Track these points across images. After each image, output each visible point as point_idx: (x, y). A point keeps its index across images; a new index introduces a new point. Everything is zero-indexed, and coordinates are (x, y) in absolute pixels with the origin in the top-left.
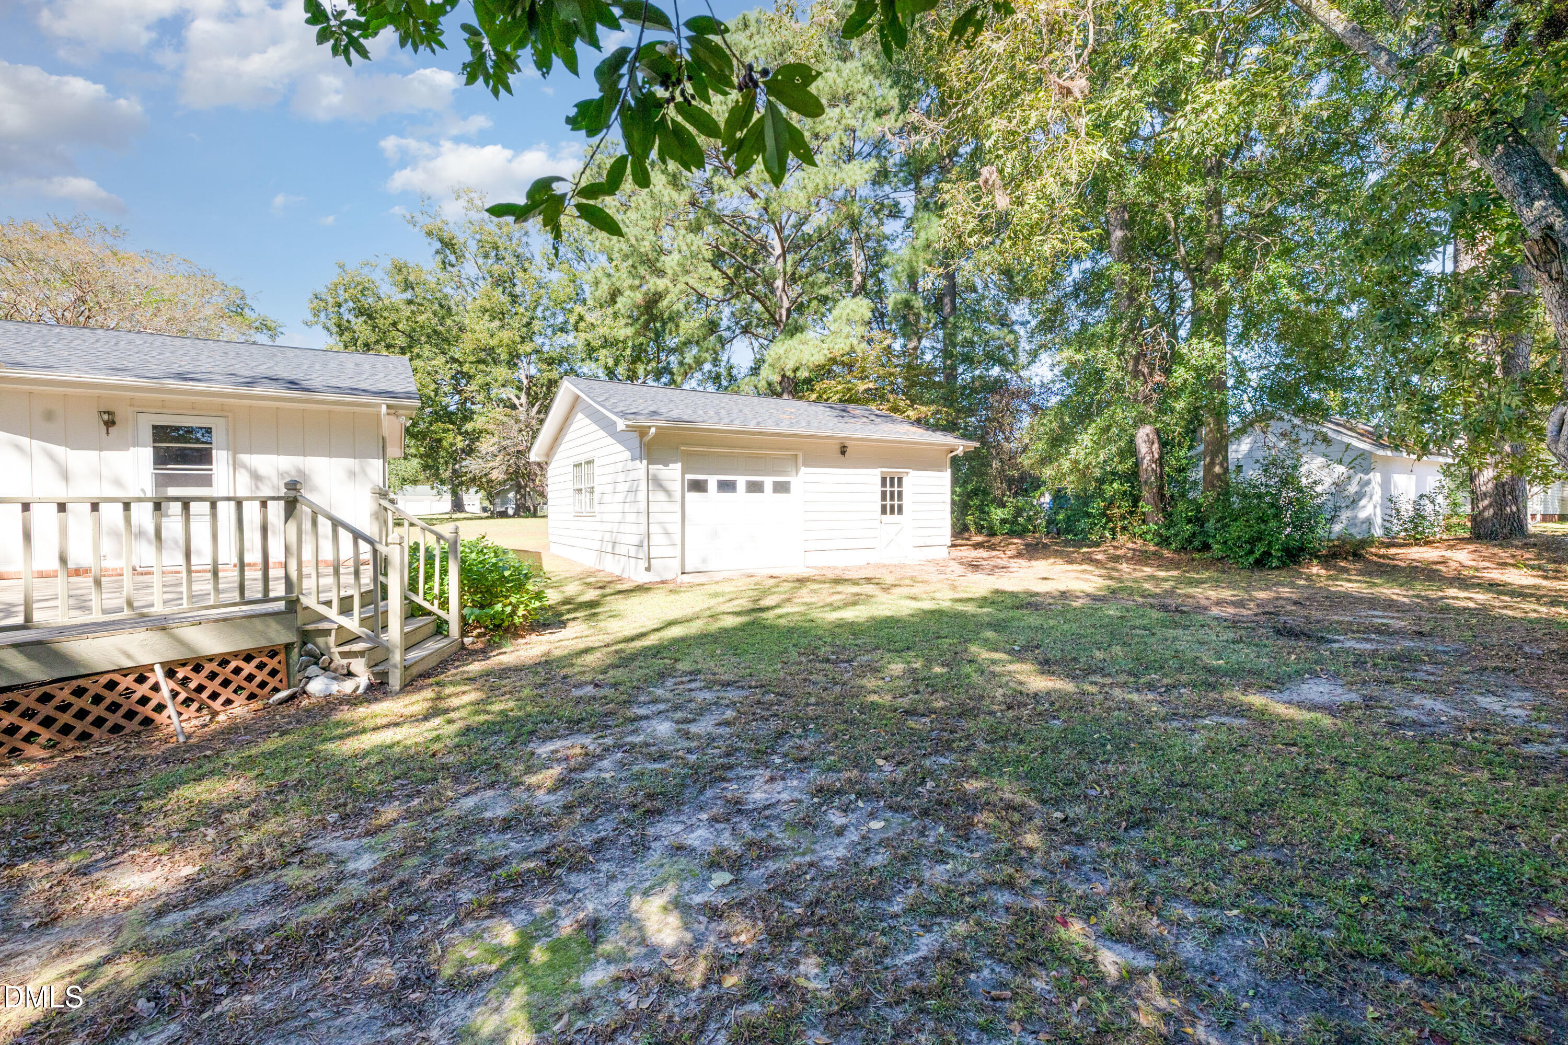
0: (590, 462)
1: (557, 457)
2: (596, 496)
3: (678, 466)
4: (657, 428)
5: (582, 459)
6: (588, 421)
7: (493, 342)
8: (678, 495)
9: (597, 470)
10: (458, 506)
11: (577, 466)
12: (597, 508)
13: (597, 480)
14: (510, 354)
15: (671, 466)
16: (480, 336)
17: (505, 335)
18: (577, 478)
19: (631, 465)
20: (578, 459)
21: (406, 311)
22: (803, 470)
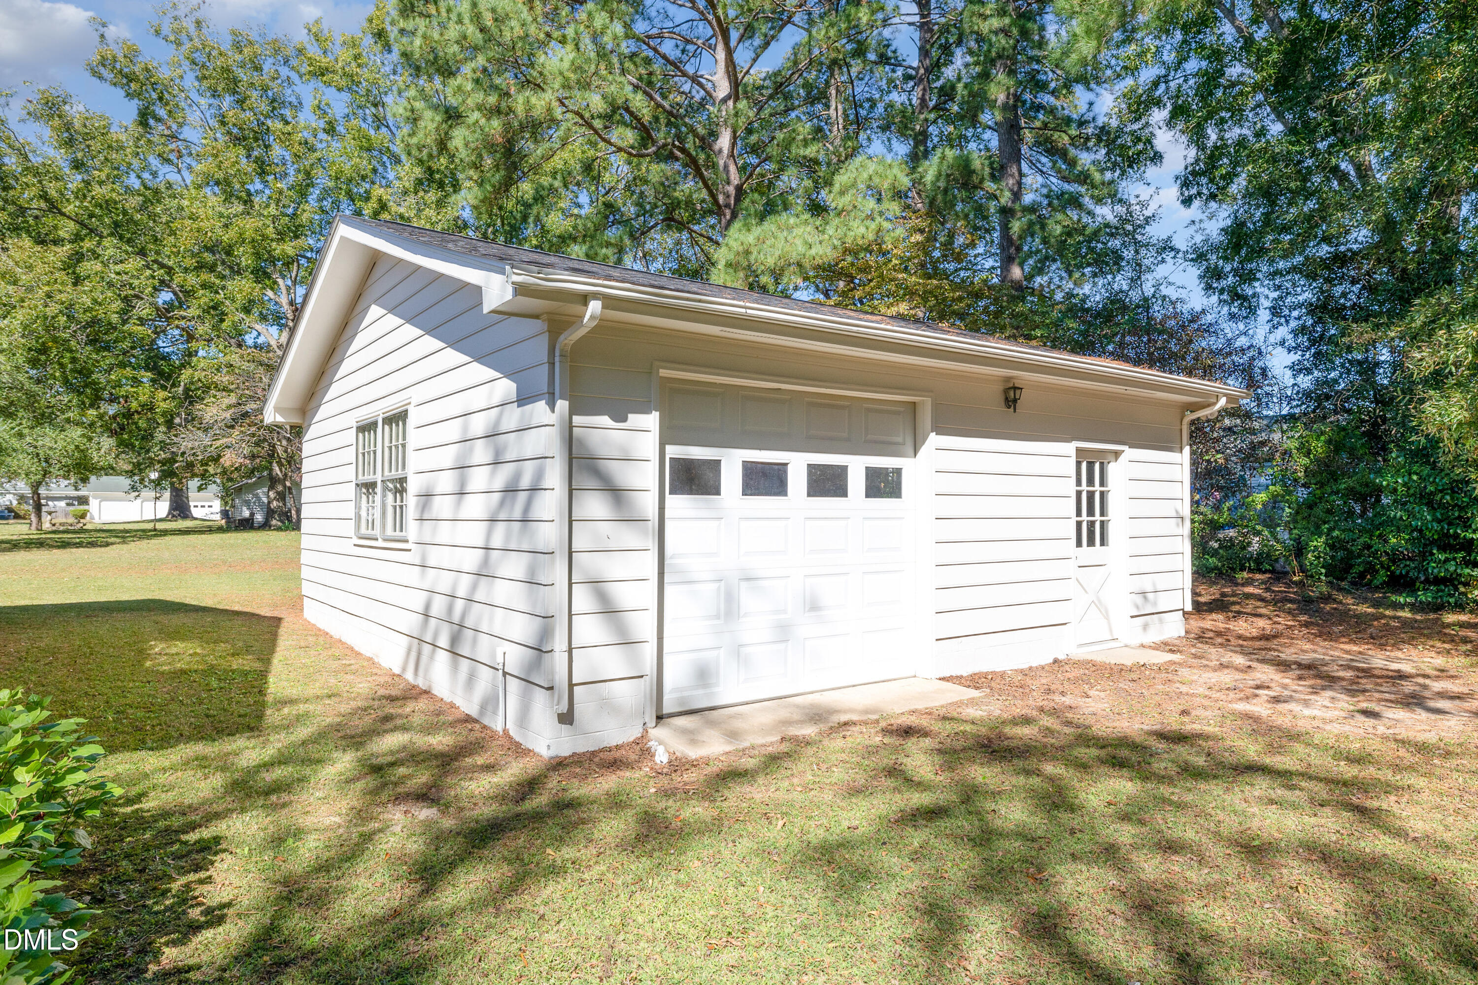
0: (398, 418)
1: (323, 411)
2: (411, 501)
3: (651, 421)
4: (610, 302)
5: (378, 411)
6: (393, 320)
7: (227, 237)
8: (648, 504)
9: (414, 437)
10: (180, 508)
11: (367, 428)
12: (412, 529)
13: (415, 462)
14: (257, 255)
15: (635, 419)
16: (205, 225)
17: (250, 225)
18: (365, 458)
19: (513, 417)
20: (365, 414)
21: (75, 180)
22: (934, 440)
